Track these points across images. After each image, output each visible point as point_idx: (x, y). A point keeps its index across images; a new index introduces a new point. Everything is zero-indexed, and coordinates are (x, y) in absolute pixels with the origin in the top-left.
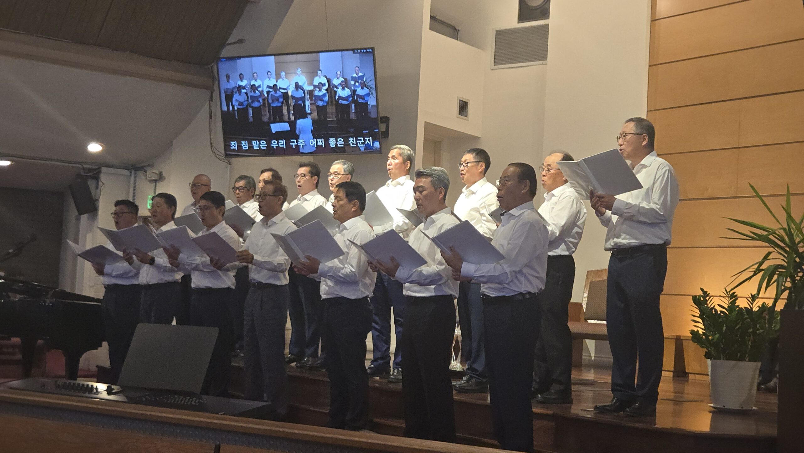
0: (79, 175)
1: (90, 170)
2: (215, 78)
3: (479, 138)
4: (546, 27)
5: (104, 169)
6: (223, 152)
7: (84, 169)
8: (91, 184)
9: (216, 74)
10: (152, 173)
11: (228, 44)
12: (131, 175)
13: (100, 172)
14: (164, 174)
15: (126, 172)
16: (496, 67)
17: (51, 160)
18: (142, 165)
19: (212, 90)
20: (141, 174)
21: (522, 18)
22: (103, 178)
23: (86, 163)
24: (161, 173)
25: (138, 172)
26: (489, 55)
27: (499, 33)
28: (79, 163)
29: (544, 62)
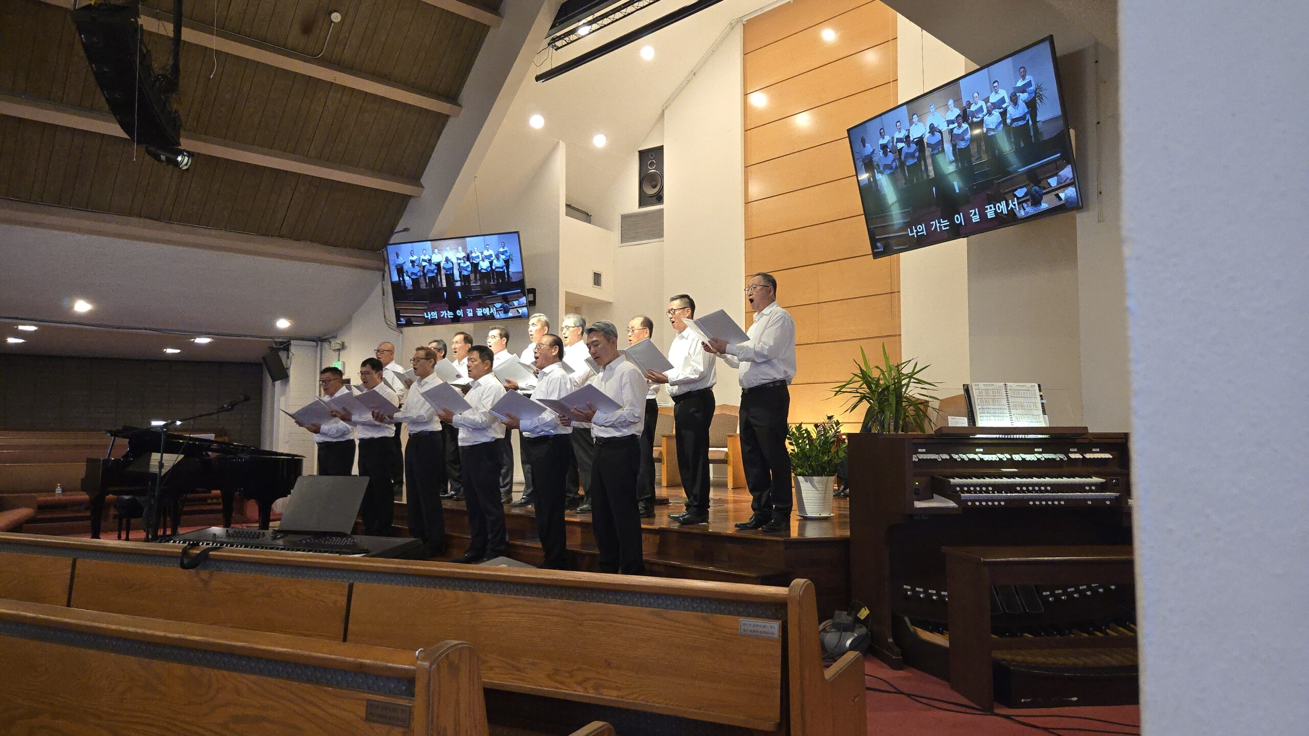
0: (272, 349)
1: (281, 343)
2: (386, 261)
3: (611, 303)
4: (662, 210)
5: (292, 341)
6: (395, 324)
7: (276, 343)
8: (283, 355)
9: (386, 257)
10: (335, 344)
11: (396, 233)
12: (317, 346)
13: (290, 344)
14: (346, 344)
15: (314, 344)
16: (623, 244)
17: (246, 336)
18: (328, 337)
19: (384, 271)
20: (326, 345)
21: (642, 204)
22: (293, 349)
23: (279, 338)
24: (343, 343)
25: (324, 343)
26: (616, 234)
27: (624, 217)
28: (271, 338)
29: (662, 239)
